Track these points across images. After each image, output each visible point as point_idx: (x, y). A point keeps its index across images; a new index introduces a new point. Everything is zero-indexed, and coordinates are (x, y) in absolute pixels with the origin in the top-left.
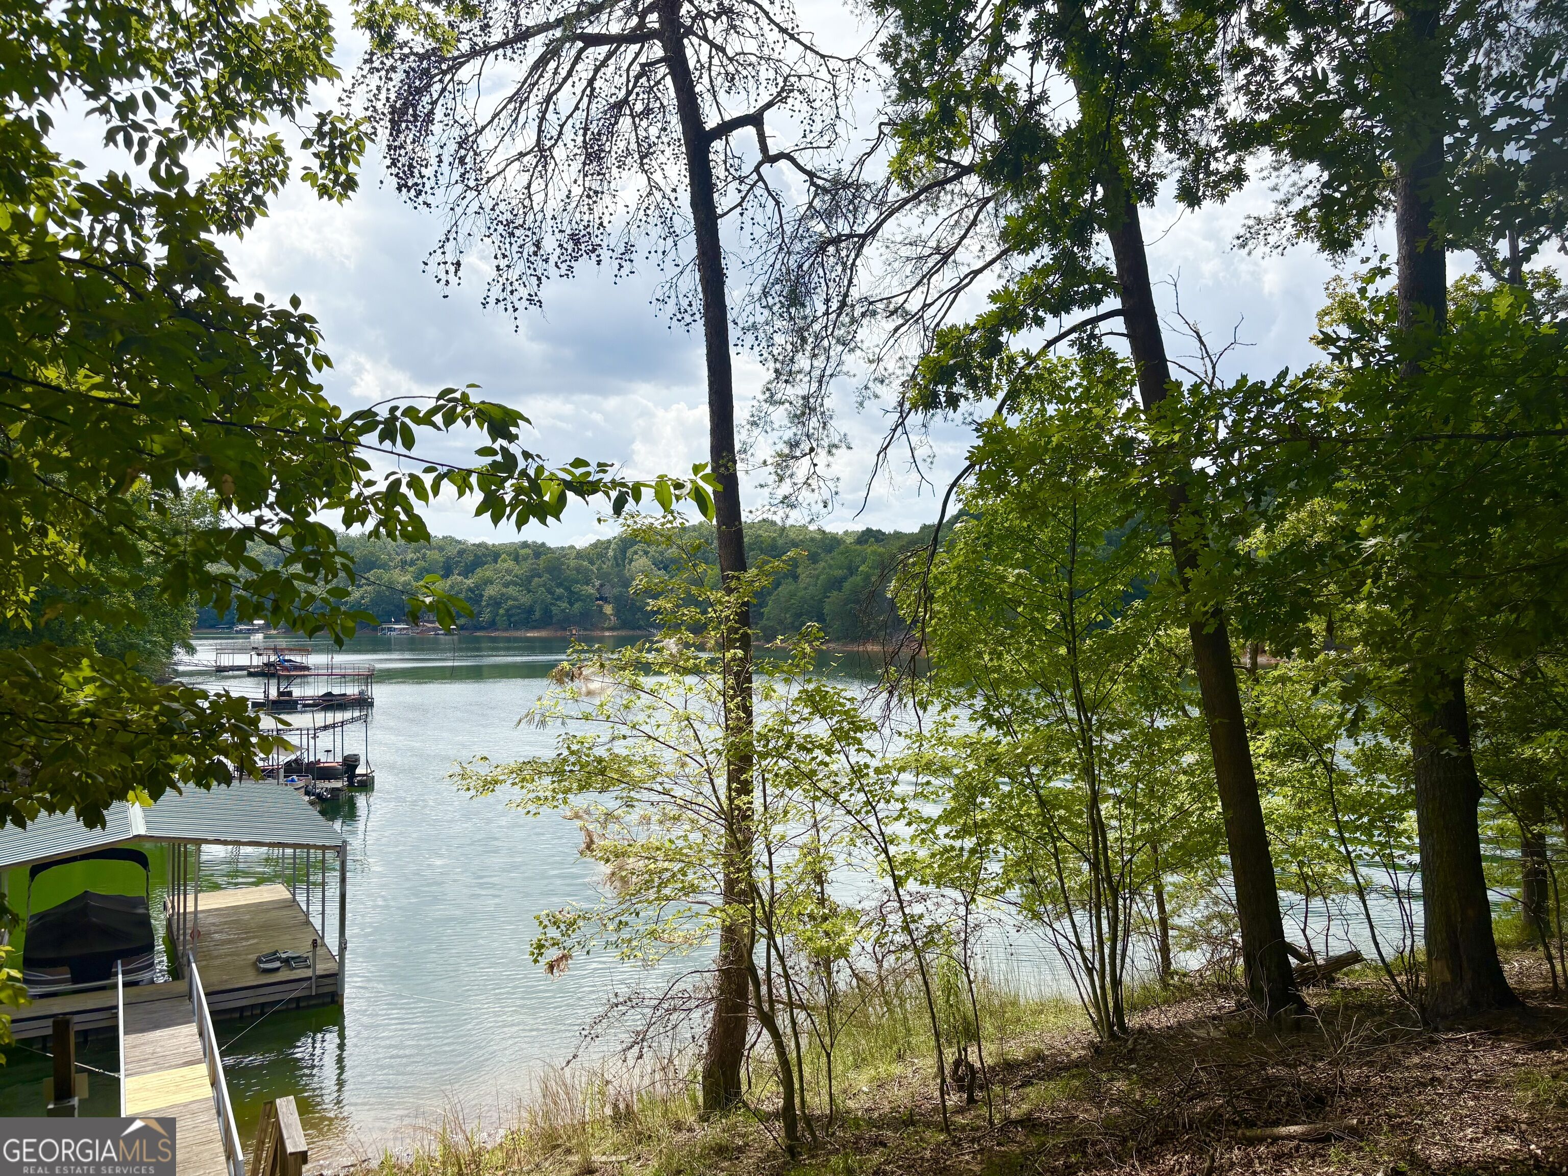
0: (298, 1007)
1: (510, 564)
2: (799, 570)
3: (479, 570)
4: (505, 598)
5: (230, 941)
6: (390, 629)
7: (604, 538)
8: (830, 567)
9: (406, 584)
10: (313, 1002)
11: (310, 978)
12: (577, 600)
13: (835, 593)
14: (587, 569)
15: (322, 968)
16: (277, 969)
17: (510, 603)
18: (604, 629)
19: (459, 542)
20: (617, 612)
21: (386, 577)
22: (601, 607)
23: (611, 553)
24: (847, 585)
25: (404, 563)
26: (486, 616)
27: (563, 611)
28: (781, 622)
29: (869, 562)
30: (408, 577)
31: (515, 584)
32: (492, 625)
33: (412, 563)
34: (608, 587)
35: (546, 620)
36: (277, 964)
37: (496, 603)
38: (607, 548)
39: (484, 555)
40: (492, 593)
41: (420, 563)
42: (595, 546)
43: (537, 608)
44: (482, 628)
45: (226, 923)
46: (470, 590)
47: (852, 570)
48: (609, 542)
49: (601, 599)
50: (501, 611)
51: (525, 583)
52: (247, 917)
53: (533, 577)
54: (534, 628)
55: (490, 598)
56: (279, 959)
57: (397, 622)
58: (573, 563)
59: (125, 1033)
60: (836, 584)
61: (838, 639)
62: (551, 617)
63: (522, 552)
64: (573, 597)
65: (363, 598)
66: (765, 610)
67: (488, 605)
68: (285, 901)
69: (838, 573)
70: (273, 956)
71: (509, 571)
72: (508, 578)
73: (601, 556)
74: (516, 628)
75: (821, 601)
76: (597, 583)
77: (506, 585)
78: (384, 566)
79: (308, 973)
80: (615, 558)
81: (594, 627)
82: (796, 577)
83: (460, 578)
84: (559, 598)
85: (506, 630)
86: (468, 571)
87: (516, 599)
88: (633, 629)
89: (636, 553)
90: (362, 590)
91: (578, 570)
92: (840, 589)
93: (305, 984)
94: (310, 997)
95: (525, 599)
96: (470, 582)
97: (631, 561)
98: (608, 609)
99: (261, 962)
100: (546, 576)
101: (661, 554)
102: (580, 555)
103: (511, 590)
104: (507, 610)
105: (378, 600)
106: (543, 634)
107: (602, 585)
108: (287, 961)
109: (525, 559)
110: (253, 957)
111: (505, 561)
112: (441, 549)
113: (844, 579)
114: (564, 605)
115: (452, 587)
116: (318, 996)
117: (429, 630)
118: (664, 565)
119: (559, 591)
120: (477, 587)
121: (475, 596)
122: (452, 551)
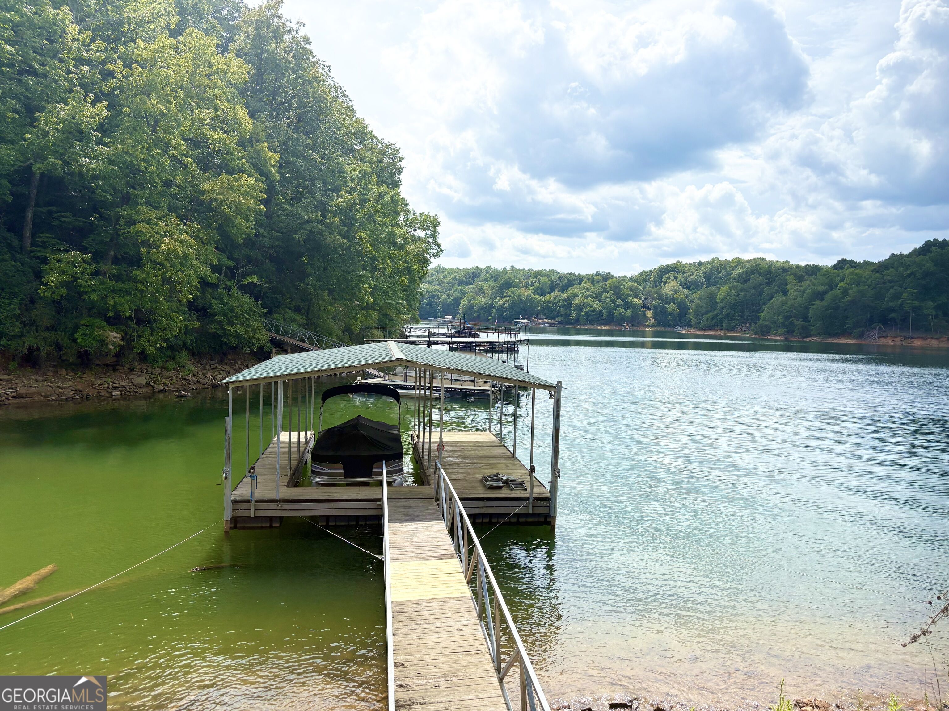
0: (518, 523)
1: (589, 285)
2: (788, 288)
3: (570, 288)
4: (585, 305)
5: (460, 464)
6: (519, 323)
7: (648, 269)
8: (814, 284)
9: (528, 296)
10: (530, 520)
11: (528, 499)
12: (629, 308)
13: (818, 302)
14: (636, 288)
15: (537, 492)
16: (500, 488)
17: (589, 308)
18: (646, 326)
19: (559, 273)
20: (655, 316)
21: (517, 292)
22: (644, 312)
23: (652, 278)
24: (829, 297)
25: (527, 284)
26: (573, 316)
27: (621, 314)
28: (774, 322)
29: (847, 280)
30: (529, 292)
31: (592, 297)
32: (577, 321)
33: (532, 284)
34: (649, 299)
35: (610, 319)
36: (500, 484)
37: (580, 308)
38: (650, 275)
39: (574, 280)
40: (578, 302)
41: (537, 285)
42: (641, 274)
43: (605, 311)
44: (571, 324)
45: (455, 451)
46: (565, 300)
47: (832, 286)
48: (651, 272)
49: (644, 307)
50: (583, 313)
51: (598, 297)
52: (469, 449)
53: (603, 292)
54: (601, 324)
55: (577, 305)
56: (500, 480)
57: (523, 318)
58: (628, 285)
59: (390, 522)
60: (820, 296)
61: (819, 334)
62: (613, 318)
63: (596, 278)
64: (627, 305)
65: (504, 304)
66: (762, 314)
67: (575, 310)
68: (494, 442)
69: (821, 288)
70: (496, 477)
71: (588, 290)
72: (588, 293)
73: (645, 280)
74: (591, 324)
75: (807, 308)
76: (643, 297)
77: (587, 298)
78: (517, 286)
79: (527, 494)
80: (655, 281)
81: (639, 324)
82: (785, 293)
83: (559, 293)
84: (618, 306)
85: (585, 325)
86: (564, 289)
87: (592, 306)
88: (665, 326)
89: (669, 278)
90: (504, 300)
91: (631, 289)
92: (822, 300)
93: (525, 503)
94: (527, 515)
95: (597, 306)
96: (565, 296)
97: (666, 283)
98: (649, 314)
99: (486, 480)
100: (611, 292)
101: (686, 278)
102: (631, 280)
103: (590, 301)
104: (586, 313)
105: (513, 305)
106: (607, 328)
107: (645, 299)
108: (507, 482)
109: (598, 282)
110: (480, 477)
111: (585, 283)
112: (548, 276)
113: (825, 292)
114: (622, 310)
115: (554, 298)
116: (534, 515)
117: (541, 323)
118: (687, 285)
119: (619, 302)
120: (569, 298)
121: (568, 304)
122: (554, 278)
